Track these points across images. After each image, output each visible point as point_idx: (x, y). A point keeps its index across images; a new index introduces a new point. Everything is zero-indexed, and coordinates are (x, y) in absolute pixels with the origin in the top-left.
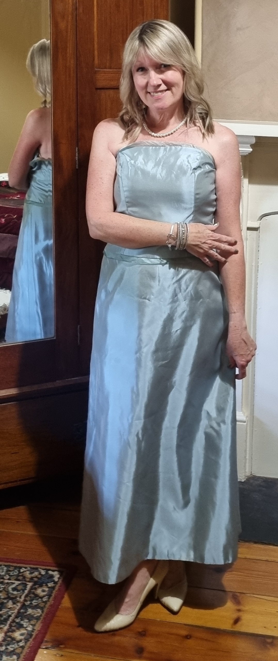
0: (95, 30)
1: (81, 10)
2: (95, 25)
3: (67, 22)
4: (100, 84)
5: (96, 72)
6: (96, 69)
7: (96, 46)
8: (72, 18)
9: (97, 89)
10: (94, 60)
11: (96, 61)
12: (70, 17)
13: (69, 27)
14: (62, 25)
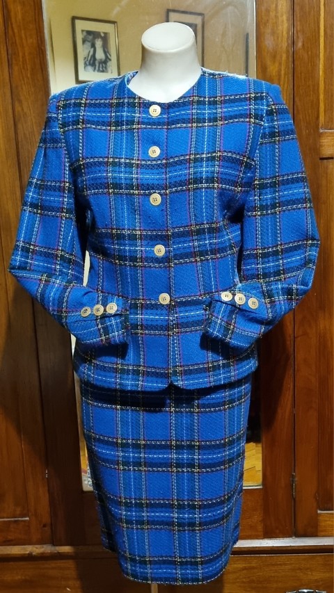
0: (321, 73)
1: (300, 44)
2: (321, 66)
3: (280, 64)
4: (328, 151)
5: (320, 135)
6: (321, 131)
7: (322, 97)
8: (288, 57)
9: (322, 159)
10: (318, 117)
11: (322, 118)
12: (284, 56)
13: (283, 72)
14: (272, 69)
